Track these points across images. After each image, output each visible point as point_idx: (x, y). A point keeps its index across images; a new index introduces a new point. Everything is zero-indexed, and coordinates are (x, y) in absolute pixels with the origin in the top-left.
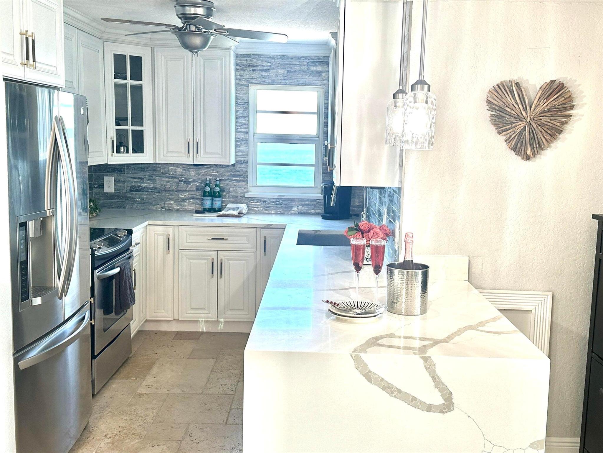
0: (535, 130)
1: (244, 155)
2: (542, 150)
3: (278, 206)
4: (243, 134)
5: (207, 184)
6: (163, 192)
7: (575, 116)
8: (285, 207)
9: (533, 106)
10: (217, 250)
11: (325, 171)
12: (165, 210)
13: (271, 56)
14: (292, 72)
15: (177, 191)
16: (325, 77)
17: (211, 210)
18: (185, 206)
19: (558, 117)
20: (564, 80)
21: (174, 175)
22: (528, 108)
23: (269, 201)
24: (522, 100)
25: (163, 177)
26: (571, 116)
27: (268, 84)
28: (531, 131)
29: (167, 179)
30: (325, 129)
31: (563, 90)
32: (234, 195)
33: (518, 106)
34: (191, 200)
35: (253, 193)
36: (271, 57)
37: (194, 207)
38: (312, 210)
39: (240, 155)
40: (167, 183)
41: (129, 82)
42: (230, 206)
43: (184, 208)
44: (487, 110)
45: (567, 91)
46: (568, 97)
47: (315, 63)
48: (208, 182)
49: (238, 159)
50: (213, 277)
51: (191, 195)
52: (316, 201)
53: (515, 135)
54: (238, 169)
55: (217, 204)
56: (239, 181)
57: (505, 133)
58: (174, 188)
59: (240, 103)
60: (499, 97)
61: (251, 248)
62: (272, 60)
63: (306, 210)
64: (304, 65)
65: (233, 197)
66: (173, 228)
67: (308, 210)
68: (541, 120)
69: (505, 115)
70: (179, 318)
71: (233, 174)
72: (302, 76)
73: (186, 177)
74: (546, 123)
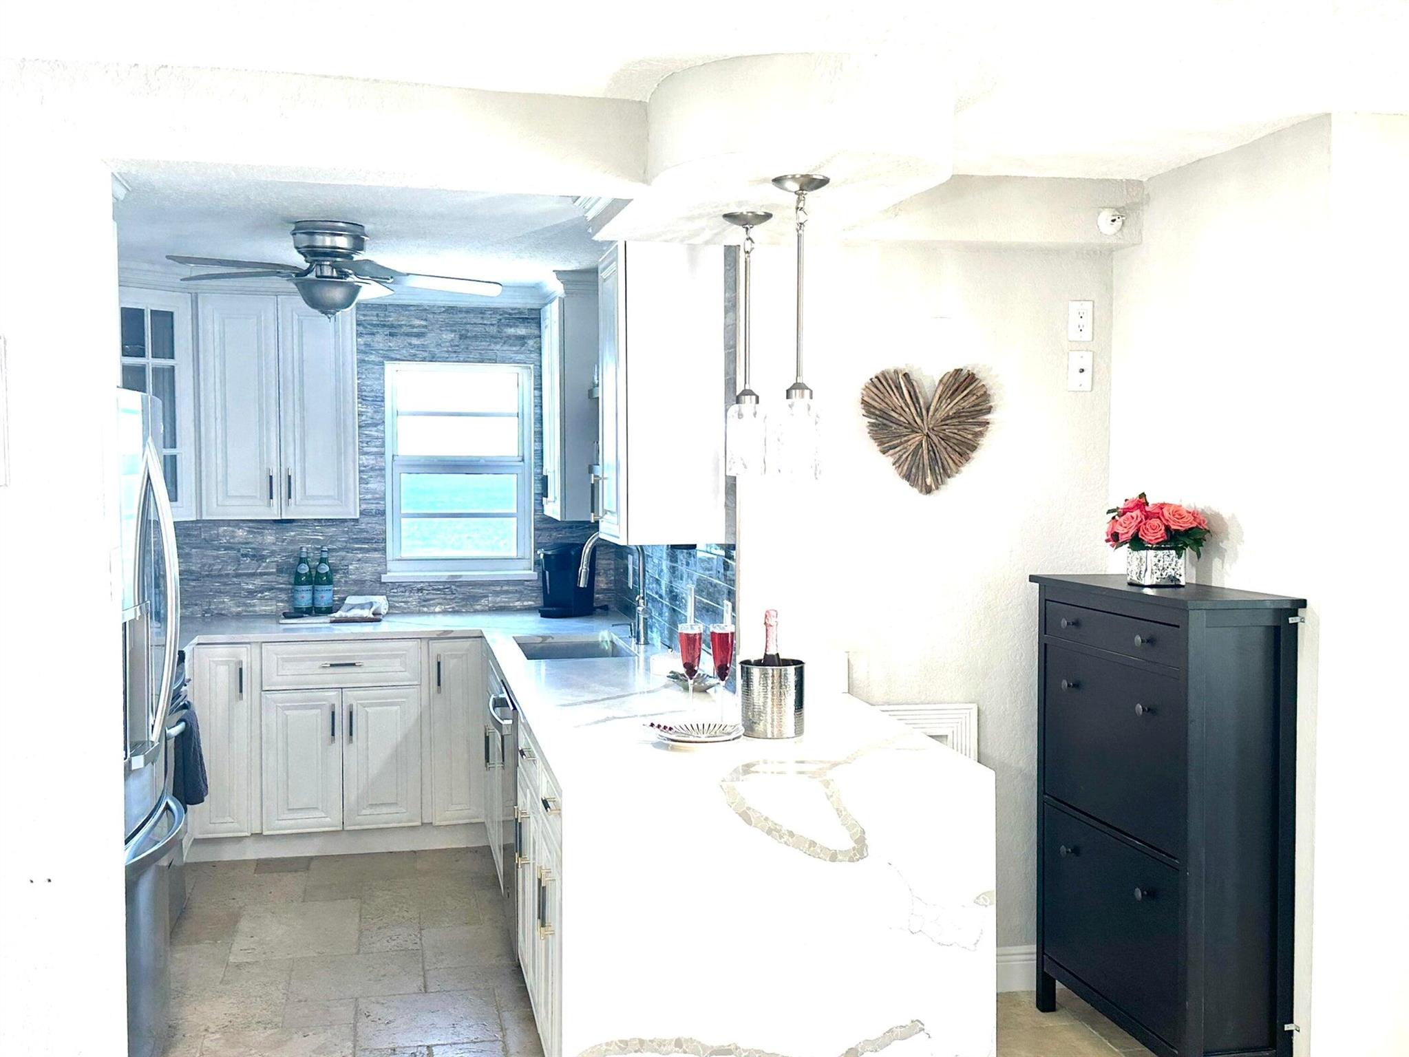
0: (936, 446)
1: (377, 498)
2: (949, 477)
3: (448, 597)
4: (373, 457)
5: (301, 558)
6: (206, 579)
7: (993, 423)
8: (463, 599)
9: (932, 408)
10: (342, 688)
11: (539, 525)
12: (212, 615)
13: (428, 308)
14: (469, 337)
15: (237, 576)
16: (533, 347)
17: (314, 611)
18: (254, 606)
19: (970, 426)
20: (974, 369)
21: (230, 543)
22: (924, 412)
23: (430, 588)
24: (915, 400)
25: (207, 549)
26: (988, 423)
27: (424, 360)
28: (930, 448)
29: (215, 553)
30: (537, 444)
31: (974, 384)
32: (359, 578)
33: (910, 409)
34: (266, 594)
35: (395, 573)
36: (426, 310)
37: (273, 607)
38: (517, 601)
39: (369, 499)
40: (214, 560)
41: (149, 362)
42: (351, 600)
43: (251, 609)
44: (863, 415)
45: (980, 384)
46: (982, 395)
47: (514, 321)
48: (304, 556)
49: (364, 506)
50: (333, 740)
51: (266, 583)
52: (523, 585)
53: (907, 454)
54: (363, 526)
55: (325, 596)
56: (368, 551)
57: (891, 452)
58: (230, 569)
59: (366, 396)
60: (881, 396)
61: (410, 680)
62: (429, 316)
63: (504, 602)
64: (492, 325)
65: (356, 582)
66: (249, 648)
67: (508, 602)
68: (945, 430)
69: (891, 424)
70: (262, 831)
71: (355, 537)
72: (489, 345)
73: (256, 547)
74: (952, 435)
